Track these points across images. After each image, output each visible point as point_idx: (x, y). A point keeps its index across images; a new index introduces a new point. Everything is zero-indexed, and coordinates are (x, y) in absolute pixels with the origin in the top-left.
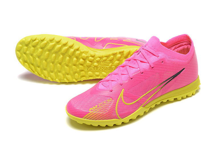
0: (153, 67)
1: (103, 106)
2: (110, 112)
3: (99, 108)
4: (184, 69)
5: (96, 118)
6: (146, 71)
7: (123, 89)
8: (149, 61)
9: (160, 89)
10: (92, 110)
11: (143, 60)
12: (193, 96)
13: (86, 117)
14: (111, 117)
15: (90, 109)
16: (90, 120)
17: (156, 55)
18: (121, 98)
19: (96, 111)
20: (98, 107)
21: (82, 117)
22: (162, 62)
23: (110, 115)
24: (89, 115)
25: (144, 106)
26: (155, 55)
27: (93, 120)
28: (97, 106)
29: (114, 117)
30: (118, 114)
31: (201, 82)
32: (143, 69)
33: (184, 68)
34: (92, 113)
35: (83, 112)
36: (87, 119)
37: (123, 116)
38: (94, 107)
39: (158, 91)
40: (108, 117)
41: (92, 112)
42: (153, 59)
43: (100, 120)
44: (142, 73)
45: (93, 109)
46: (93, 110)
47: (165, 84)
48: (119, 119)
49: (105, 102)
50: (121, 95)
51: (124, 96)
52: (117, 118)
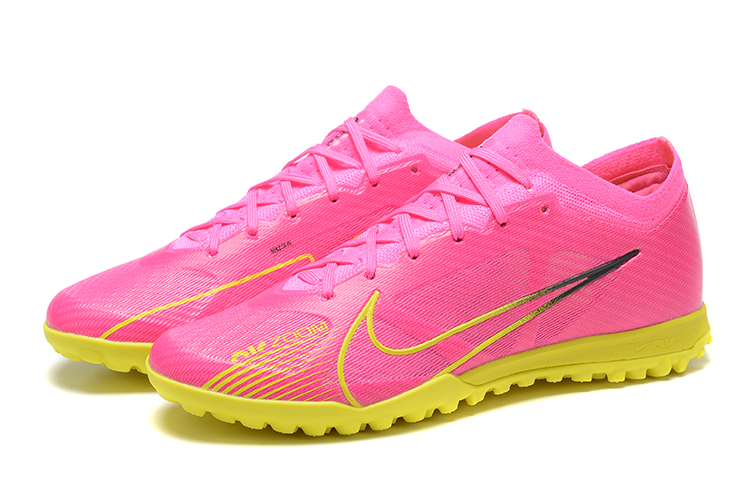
0: (503, 225)
1: (287, 347)
2: (312, 371)
3: (271, 352)
4: (635, 252)
5: (255, 387)
6: (473, 233)
7: (377, 293)
8: (488, 199)
9: (529, 317)
10: (241, 359)
11: (465, 195)
12: (676, 380)
13: (216, 383)
14: (317, 392)
15: (236, 354)
16: (233, 397)
17: (522, 180)
18: (364, 324)
19: (257, 361)
20: (268, 348)
21: (200, 383)
22: (545, 210)
23: (313, 385)
24: (230, 374)
25: (457, 373)
26: (515, 180)
27: (242, 395)
28: (262, 345)
29: (329, 394)
30: (344, 385)
31: (714, 331)
32: (464, 225)
33: (638, 251)
34: (241, 368)
35: (207, 363)
36: (220, 391)
37: (367, 394)
38: (251, 349)
39: (520, 323)
40: (304, 390)
41: (241, 365)
42: (506, 195)
43: (270, 398)
44: (459, 240)
45: (246, 355)
46: (245, 360)
47: (553, 301)
48: (350, 404)
49: (297, 334)
50: (366, 312)
51: (377, 317)
52: (341, 399)
